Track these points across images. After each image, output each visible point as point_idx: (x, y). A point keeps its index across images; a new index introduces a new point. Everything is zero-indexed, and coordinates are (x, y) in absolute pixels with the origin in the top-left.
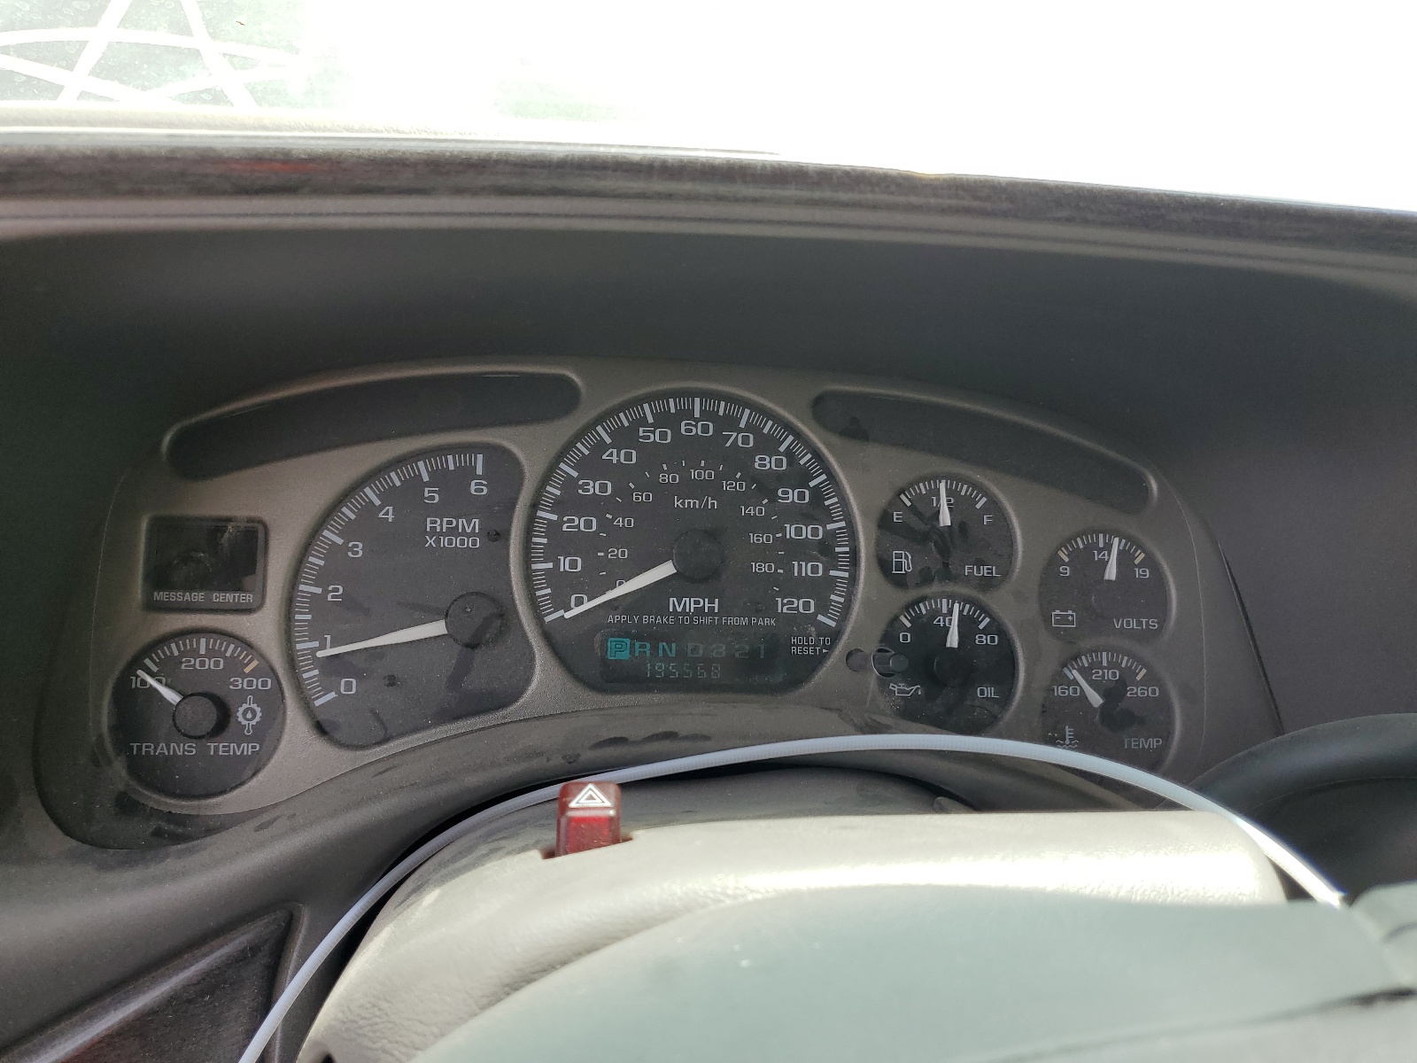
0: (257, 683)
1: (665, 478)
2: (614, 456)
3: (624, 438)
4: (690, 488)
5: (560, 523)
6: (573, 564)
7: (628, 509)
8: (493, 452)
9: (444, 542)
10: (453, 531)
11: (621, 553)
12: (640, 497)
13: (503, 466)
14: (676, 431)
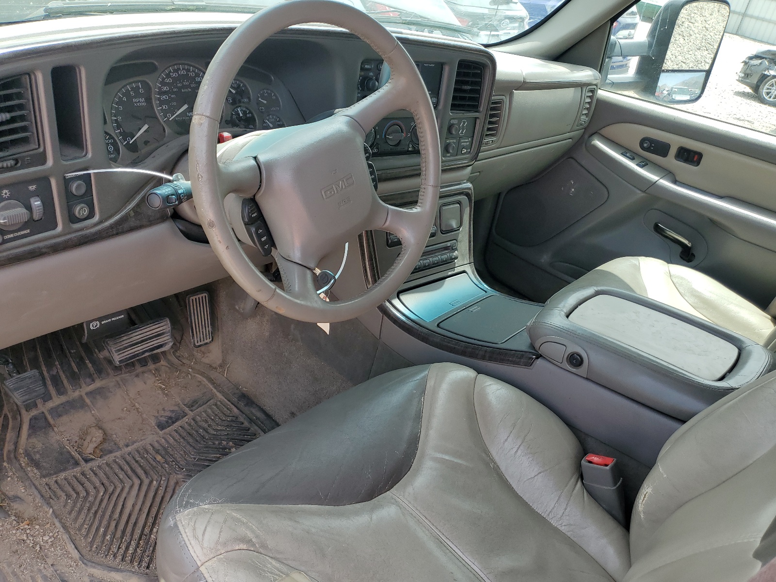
0: (110, 141)
1: (179, 85)
2: (167, 81)
3: (168, 76)
4: (184, 87)
5: (160, 98)
6: (166, 107)
7: (174, 93)
8: (142, 82)
9: (138, 104)
10: (139, 102)
11: (175, 104)
12: (175, 90)
13: (145, 85)
14: (178, 73)
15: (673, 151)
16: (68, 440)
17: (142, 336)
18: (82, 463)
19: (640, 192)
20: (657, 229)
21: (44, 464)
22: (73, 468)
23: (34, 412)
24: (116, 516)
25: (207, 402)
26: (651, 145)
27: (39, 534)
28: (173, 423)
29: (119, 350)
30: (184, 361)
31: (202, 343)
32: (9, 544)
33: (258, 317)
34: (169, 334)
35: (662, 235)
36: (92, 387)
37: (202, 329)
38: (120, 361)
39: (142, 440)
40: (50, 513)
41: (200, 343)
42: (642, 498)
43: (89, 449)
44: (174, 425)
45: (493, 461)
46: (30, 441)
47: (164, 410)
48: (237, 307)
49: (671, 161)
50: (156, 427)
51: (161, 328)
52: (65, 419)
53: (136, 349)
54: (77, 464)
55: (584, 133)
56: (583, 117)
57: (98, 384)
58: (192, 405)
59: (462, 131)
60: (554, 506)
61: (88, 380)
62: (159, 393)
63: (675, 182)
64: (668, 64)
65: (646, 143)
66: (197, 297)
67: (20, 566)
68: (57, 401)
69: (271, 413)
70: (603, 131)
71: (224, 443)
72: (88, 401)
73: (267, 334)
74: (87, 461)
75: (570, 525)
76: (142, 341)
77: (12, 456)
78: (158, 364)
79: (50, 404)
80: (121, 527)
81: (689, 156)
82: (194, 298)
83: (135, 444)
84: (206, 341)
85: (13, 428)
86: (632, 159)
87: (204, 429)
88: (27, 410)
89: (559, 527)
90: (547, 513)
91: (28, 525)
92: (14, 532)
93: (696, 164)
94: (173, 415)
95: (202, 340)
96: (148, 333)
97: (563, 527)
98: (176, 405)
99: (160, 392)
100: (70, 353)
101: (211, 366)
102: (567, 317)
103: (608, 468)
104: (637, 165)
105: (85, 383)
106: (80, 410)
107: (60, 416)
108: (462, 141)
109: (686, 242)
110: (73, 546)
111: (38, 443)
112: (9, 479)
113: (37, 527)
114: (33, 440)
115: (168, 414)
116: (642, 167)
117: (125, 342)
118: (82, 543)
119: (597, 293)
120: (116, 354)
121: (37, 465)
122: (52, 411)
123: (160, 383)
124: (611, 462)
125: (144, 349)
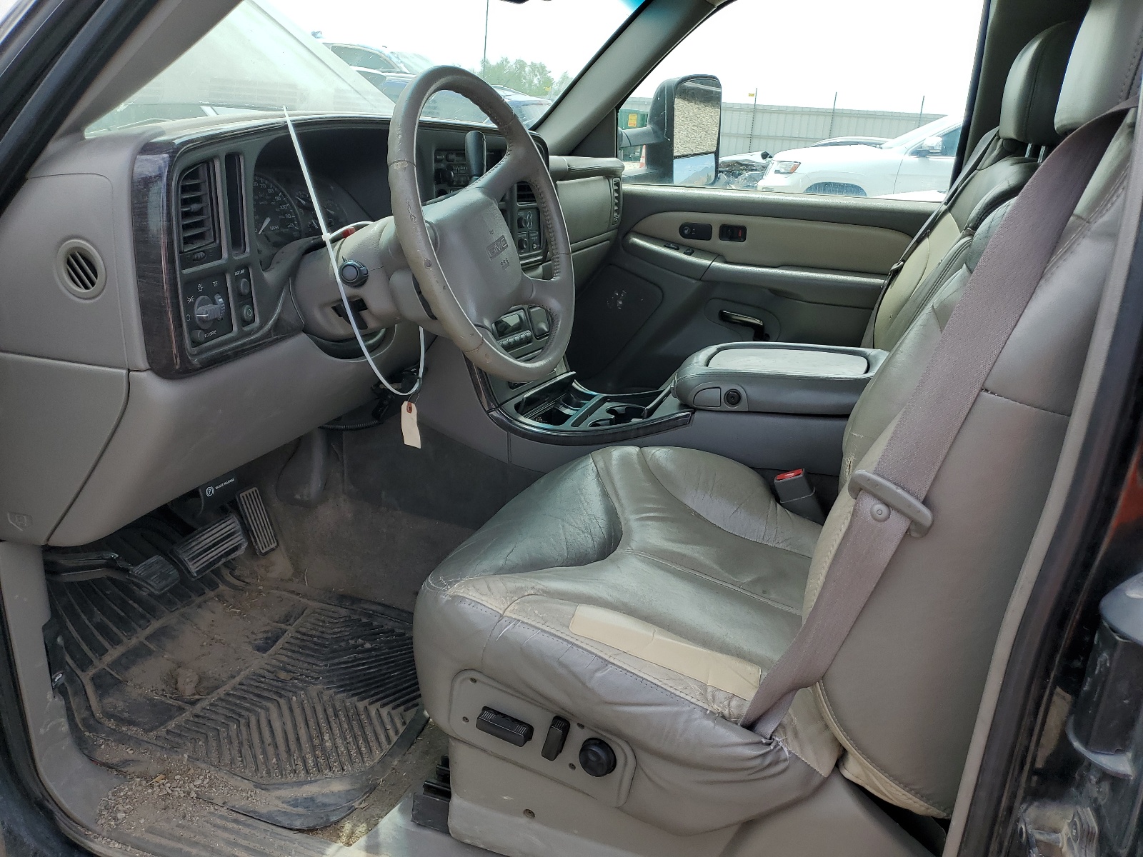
15: (716, 231)
16: (152, 691)
17: (212, 538)
18: (187, 707)
19: (694, 281)
20: (724, 318)
21: (140, 720)
22: (181, 714)
23: (92, 672)
24: (268, 739)
25: (303, 613)
26: (692, 230)
27: (184, 783)
28: (275, 642)
29: (193, 558)
30: (247, 580)
31: (268, 549)
32: (151, 805)
33: (330, 500)
34: (239, 533)
35: (728, 321)
36: (149, 631)
37: (263, 532)
38: (197, 572)
39: (247, 668)
40: (186, 760)
41: (265, 550)
42: (847, 470)
43: (188, 689)
44: (277, 644)
45: (692, 510)
46: (105, 701)
47: (253, 633)
48: (298, 497)
49: (716, 242)
50: (256, 652)
51: (230, 527)
52: (135, 670)
53: (210, 556)
54: (181, 710)
55: (618, 234)
56: (616, 214)
57: (155, 625)
58: (287, 619)
59: (530, 224)
60: (766, 529)
61: (142, 622)
62: (237, 619)
63: (726, 262)
64: (678, 149)
65: (686, 229)
66: (247, 492)
67: (184, 817)
68: (114, 653)
69: (387, 603)
70: (636, 228)
71: (352, 642)
72: (152, 647)
73: (350, 515)
74: (193, 703)
75: (786, 540)
76: (214, 545)
77: (92, 722)
78: (217, 590)
79: (108, 659)
80: (282, 747)
81: (733, 233)
82: (243, 494)
83: (242, 673)
84: (272, 546)
85: (75, 694)
86: (677, 249)
87: (318, 637)
88: (83, 671)
89: (777, 546)
90: (762, 537)
91: (165, 779)
92: (150, 791)
93: (742, 240)
94: (270, 635)
95: (267, 545)
96: (218, 535)
97: (781, 544)
98: (265, 625)
99: (237, 617)
100: (105, 595)
101: (282, 580)
102: (707, 366)
103: (801, 476)
104: (684, 253)
105: (140, 626)
106: (149, 657)
107: (127, 668)
108: (531, 235)
109: (758, 322)
110: (239, 778)
111: (115, 701)
112: (103, 747)
113: (178, 777)
114: (109, 700)
115: (261, 635)
116: (690, 254)
117: (196, 548)
118: (248, 774)
119: (719, 350)
120: (190, 564)
121: (131, 723)
122: (116, 664)
123: (232, 608)
124: (802, 472)
125: (219, 555)
